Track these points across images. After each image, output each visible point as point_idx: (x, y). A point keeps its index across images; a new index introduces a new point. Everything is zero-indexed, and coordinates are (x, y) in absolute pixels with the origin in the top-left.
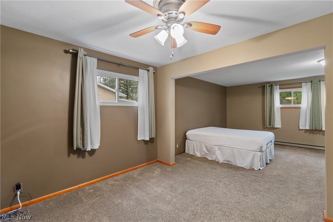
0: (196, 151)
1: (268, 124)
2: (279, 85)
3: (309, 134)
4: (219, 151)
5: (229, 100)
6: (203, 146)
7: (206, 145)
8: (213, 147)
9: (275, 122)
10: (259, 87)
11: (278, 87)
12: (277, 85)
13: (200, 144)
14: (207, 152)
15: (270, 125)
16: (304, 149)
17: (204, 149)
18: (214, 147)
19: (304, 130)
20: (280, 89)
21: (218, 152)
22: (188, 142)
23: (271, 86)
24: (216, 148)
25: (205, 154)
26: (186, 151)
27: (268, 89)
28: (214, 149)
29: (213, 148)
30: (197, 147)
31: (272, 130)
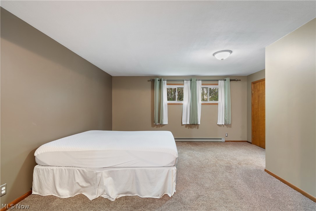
0: (61, 186)
1: (157, 121)
2: (167, 81)
3: (189, 128)
4: (110, 179)
5: (114, 92)
6: (76, 175)
7: (83, 171)
8: (98, 171)
9: (163, 119)
10: (148, 81)
11: (166, 82)
12: (165, 80)
13: (69, 170)
14: (84, 184)
15: (159, 121)
16: (186, 143)
17: (79, 180)
18: (100, 172)
19: (185, 125)
20: (167, 84)
21: (108, 181)
22: (38, 172)
23: (160, 81)
24: (104, 173)
25: (80, 188)
26: (35, 191)
27: (157, 83)
28: (99, 175)
29: (97, 174)
30: (61, 177)
31: (160, 127)
